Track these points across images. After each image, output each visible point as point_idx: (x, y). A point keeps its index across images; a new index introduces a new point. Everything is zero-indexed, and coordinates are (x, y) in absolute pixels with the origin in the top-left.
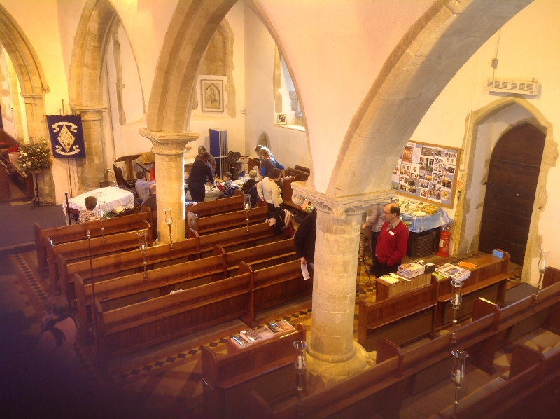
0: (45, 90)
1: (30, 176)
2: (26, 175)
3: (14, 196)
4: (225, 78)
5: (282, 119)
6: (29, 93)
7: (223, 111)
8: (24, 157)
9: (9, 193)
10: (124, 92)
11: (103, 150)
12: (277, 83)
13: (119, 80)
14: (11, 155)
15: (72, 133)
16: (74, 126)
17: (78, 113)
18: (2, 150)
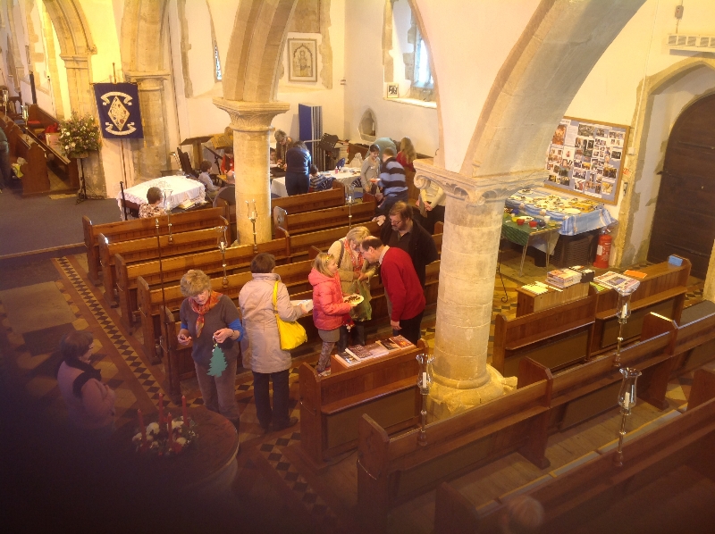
0: (92, 50)
1: (74, 161)
2: (69, 161)
3: (54, 188)
4: (318, 37)
5: (393, 90)
6: (71, 54)
7: (317, 81)
8: (65, 137)
9: (48, 183)
10: (190, 54)
11: (165, 129)
12: (387, 42)
13: (184, 38)
14: (48, 136)
15: (126, 106)
16: (128, 98)
17: (133, 80)
18: (36, 130)
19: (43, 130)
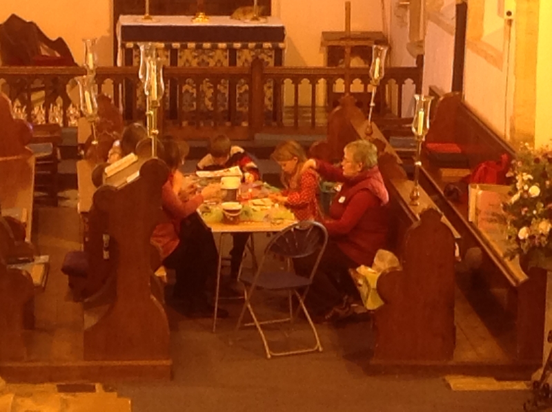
14: (476, 193)
18: (447, 173)
19: (465, 173)
